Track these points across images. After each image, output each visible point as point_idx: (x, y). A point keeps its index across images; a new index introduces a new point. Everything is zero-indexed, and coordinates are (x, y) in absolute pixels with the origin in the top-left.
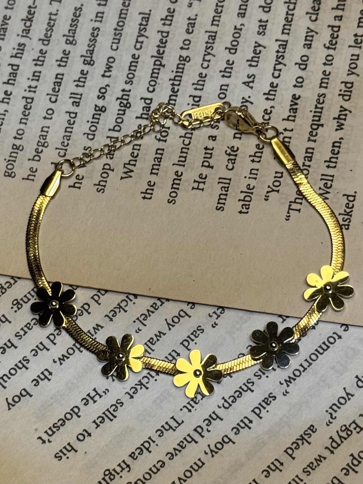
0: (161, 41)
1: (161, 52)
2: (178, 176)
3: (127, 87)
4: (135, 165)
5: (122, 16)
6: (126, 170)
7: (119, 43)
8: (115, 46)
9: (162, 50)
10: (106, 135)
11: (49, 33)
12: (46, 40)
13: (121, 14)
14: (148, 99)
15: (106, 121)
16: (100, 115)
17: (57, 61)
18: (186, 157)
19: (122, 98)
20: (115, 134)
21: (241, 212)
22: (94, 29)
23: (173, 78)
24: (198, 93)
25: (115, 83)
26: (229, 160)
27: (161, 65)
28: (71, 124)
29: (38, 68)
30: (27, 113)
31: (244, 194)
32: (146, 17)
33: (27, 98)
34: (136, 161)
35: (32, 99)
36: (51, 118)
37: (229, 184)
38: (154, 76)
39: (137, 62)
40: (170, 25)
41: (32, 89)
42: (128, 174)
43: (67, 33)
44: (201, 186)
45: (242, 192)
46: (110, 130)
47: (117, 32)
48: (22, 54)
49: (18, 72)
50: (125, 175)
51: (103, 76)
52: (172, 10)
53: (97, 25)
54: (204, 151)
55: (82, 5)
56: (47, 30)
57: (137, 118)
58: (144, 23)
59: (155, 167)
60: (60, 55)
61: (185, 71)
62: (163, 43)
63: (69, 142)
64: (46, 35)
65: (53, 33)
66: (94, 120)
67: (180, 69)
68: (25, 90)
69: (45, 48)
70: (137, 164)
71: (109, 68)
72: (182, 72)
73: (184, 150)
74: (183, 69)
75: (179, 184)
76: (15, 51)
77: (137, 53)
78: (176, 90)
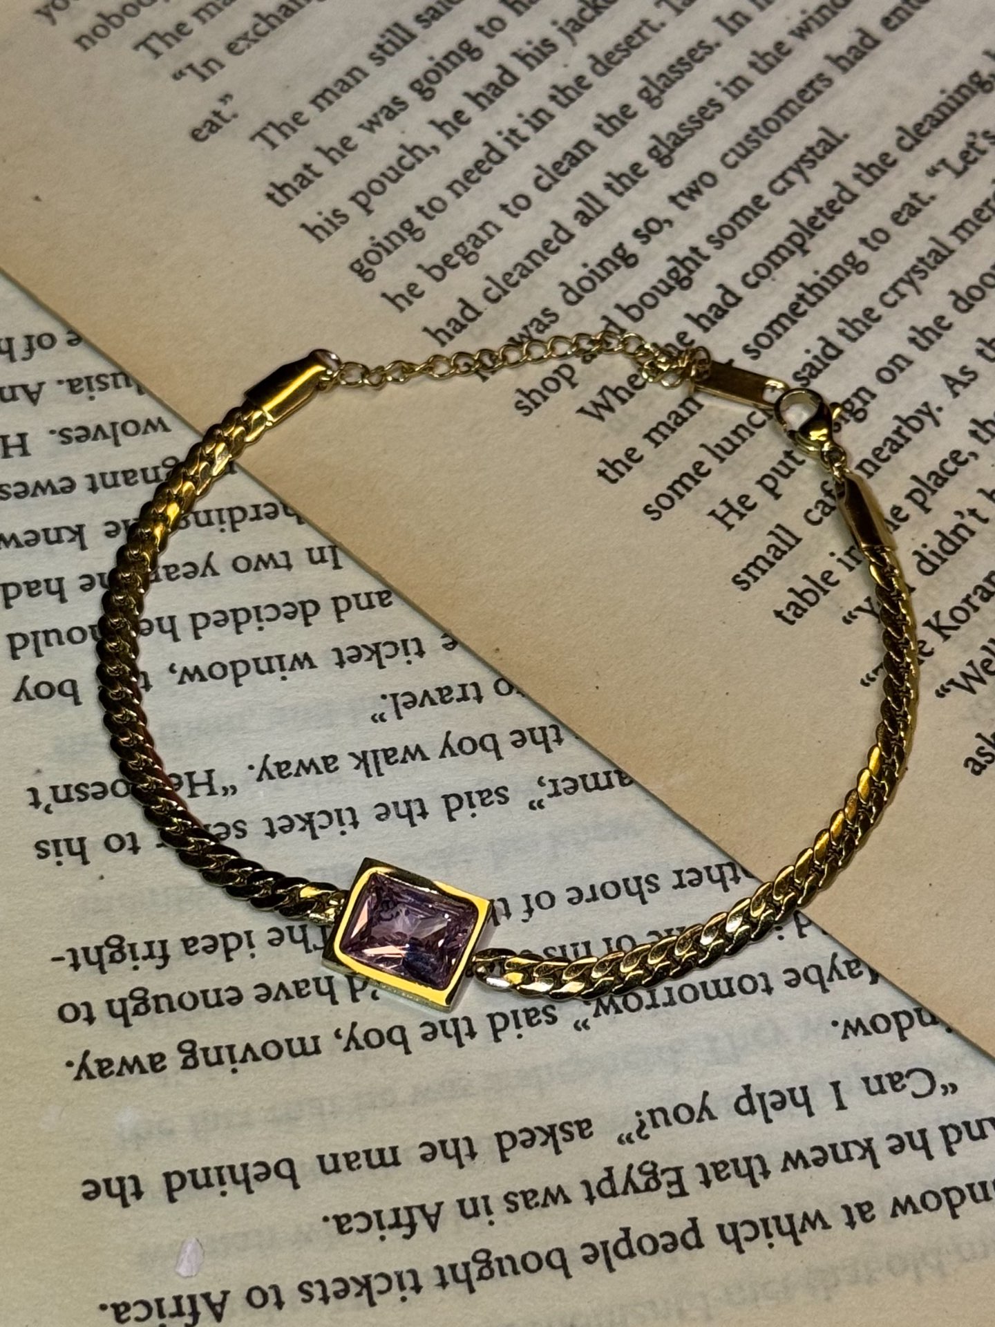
0: (831, 204)
1: (818, 223)
2: (698, 472)
3: (706, 248)
4: (624, 401)
5: (784, 113)
6: (600, 400)
7: (744, 157)
8: (732, 158)
9: (821, 220)
10: (603, 311)
11: (618, 55)
12: (605, 64)
13: (784, 107)
14: (733, 295)
15: (621, 285)
16: (617, 267)
17: (599, 115)
18: (736, 446)
19: (682, 263)
20: (623, 321)
21: (779, 614)
22: (711, 102)
23: (809, 283)
24: (841, 342)
25: (687, 226)
26: (820, 502)
27: (801, 246)
28: (548, 248)
29: (552, 107)
30: (474, 177)
31: (808, 585)
32: (830, 143)
33: (492, 149)
34: (631, 395)
35: (503, 157)
36: (516, 216)
37: (791, 547)
38: (774, 259)
39: (756, 214)
40: (869, 184)
41: (514, 139)
42: (599, 409)
43: (653, 77)
44: (732, 518)
45: (806, 577)
46: (618, 306)
47: (755, 136)
48: (539, 62)
49: (509, 90)
50: (590, 408)
51: (673, 199)
52: (890, 160)
53: (724, 98)
54: (782, 457)
55: (718, 45)
56: (617, 47)
57: (688, 316)
58: (819, 151)
59: (662, 428)
60: (611, 108)
61: (842, 288)
62: (832, 209)
63: (523, 281)
64: (609, 55)
65: (626, 61)
66: (599, 270)
67: (835, 277)
68: (500, 133)
69: (590, 77)
70: (631, 402)
71: (693, 191)
72: (835, 286)
73: (741, 431)
74: (841, 280)
75: (689, 489)
76: (529, 49)
77: (768, 197)
78: (800, 310)
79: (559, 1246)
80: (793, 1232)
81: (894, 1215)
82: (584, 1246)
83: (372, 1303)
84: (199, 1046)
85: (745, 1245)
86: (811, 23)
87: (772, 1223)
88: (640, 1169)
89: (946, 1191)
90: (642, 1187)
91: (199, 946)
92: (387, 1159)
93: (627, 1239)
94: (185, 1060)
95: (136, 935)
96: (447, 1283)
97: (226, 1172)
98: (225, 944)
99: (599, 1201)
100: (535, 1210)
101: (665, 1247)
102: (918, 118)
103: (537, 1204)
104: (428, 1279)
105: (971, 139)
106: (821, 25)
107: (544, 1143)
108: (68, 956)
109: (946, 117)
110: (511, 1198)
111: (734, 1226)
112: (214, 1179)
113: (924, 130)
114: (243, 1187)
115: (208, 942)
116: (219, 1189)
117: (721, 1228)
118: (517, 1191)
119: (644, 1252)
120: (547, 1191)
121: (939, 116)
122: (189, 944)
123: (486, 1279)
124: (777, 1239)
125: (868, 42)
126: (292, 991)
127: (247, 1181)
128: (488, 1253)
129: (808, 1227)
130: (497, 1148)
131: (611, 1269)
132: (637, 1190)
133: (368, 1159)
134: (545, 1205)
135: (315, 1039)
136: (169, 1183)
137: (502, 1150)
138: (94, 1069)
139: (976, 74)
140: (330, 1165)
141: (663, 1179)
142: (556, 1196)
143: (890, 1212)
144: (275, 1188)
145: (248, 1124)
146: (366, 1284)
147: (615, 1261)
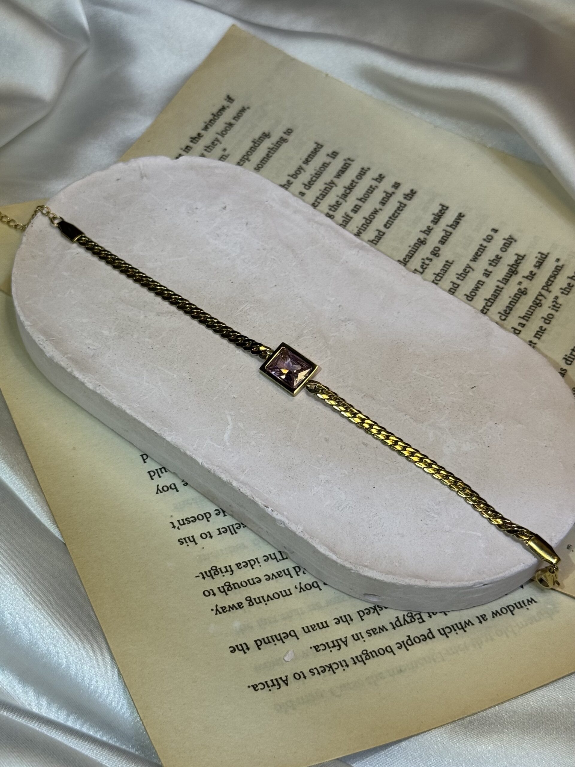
79: (388, 645)
80: (463, 628)
81: (494, 617)
82: (397, 644)
83: (334, 673)
84: (252, 598)
85: (448, 635)
86: (361, 231)
87: (455, 626)
88: (407, 616)
89: (508, 607)
90: (409, 621)
91: (242, 565)
92: (324, 625)
93: (410, 639)
94: (249, 603)
95: (220, 565)
96: (356, 663)
97: (274, 637)
98: (250, 563)
99: (397, 628)
100: (377, 634)
101: (423, 640)
102: (404, 257)
103: (377, 633)
104: (350, 662)
105: (423, 261)
106: (364, 231)
107: (374, 612)
108: (200, 575)
109: (413, 255)
110: (368, 632)
111: (443, 629)
112: (271, 640)
113: (407, 260)
114: (281, 641)
115: (244, 564)
116: (274, 643)
117: (439, 630)
118: (369, 629)
119: (416, 643)
120: (379, 628)
121: (411, 255)
122: (238, 565)
123: (368, 659)
124: (458, 631)
125: (381, 234)
126: (277, 576)
127: (281, 639)
128: (367, 651)
129: (467, 625)
130: (359, 616)
131: (408, 650)
132: (408, 623)
133: (318, 626)
134: (380, 632)
135: (289, 590)
136: (257, 644)
137: (361, 617)
138: (221, 610)
139: (419, 239)
140: (307, 630)
141: (416, 617)
142: (383, 629)
143: (492, 616)
144: (291, 640)
145: (276, 621)
146: (330, 667)
147: (408, 647)
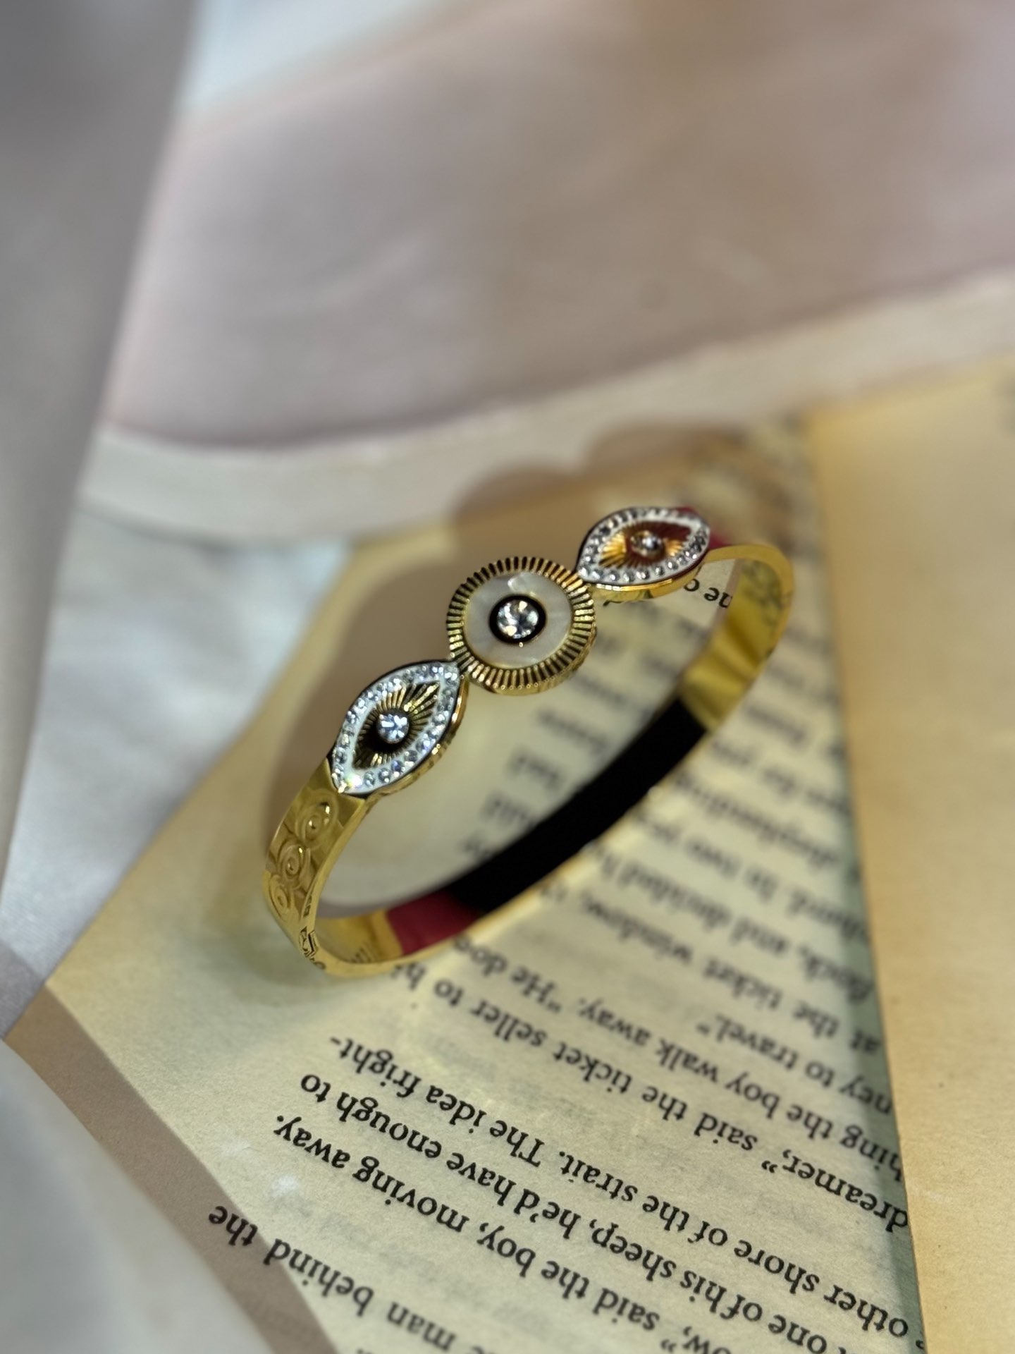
84: (380, 1168)
91: (440, 1099)
95: (402, 1061)
97: (319, 1269)
98: (459, 1110)
108: (344, 1044)
112: (308, 1267)
114: (323, 1287)
115: (448, 1101)
122: (434, 1093)
126: (478, 1175)
127: (329, 1285)
133: (428, 1330)
135: (465, 1219)
136: (274, 1248)
138: (294, 1134)
140: (397, 1316)
144: (345, 1304)
145: (364, 1246)
